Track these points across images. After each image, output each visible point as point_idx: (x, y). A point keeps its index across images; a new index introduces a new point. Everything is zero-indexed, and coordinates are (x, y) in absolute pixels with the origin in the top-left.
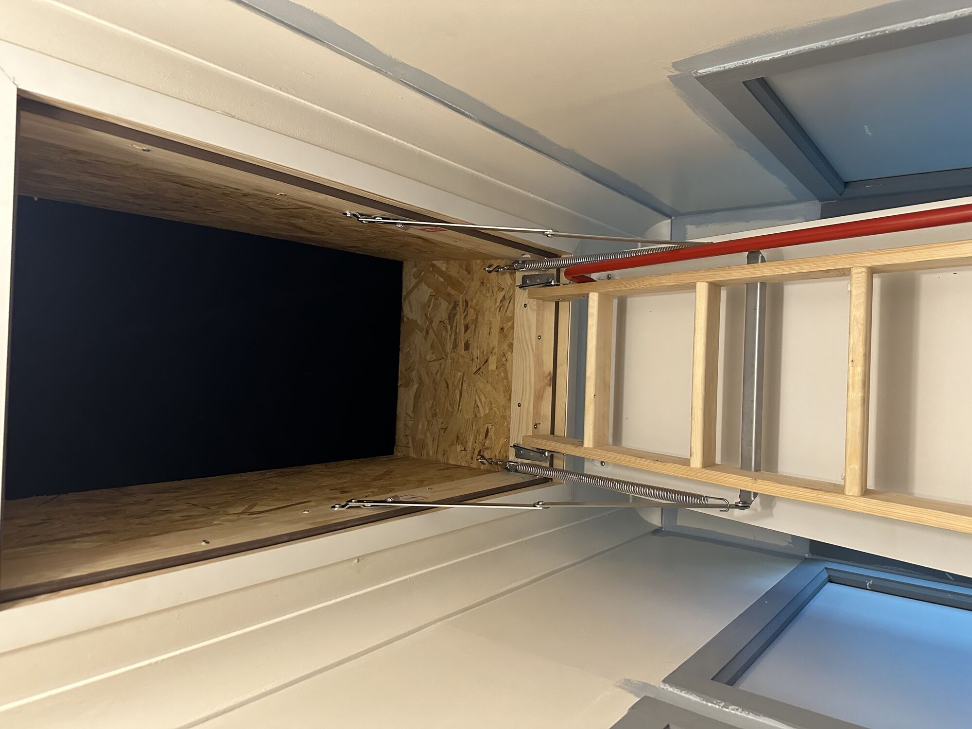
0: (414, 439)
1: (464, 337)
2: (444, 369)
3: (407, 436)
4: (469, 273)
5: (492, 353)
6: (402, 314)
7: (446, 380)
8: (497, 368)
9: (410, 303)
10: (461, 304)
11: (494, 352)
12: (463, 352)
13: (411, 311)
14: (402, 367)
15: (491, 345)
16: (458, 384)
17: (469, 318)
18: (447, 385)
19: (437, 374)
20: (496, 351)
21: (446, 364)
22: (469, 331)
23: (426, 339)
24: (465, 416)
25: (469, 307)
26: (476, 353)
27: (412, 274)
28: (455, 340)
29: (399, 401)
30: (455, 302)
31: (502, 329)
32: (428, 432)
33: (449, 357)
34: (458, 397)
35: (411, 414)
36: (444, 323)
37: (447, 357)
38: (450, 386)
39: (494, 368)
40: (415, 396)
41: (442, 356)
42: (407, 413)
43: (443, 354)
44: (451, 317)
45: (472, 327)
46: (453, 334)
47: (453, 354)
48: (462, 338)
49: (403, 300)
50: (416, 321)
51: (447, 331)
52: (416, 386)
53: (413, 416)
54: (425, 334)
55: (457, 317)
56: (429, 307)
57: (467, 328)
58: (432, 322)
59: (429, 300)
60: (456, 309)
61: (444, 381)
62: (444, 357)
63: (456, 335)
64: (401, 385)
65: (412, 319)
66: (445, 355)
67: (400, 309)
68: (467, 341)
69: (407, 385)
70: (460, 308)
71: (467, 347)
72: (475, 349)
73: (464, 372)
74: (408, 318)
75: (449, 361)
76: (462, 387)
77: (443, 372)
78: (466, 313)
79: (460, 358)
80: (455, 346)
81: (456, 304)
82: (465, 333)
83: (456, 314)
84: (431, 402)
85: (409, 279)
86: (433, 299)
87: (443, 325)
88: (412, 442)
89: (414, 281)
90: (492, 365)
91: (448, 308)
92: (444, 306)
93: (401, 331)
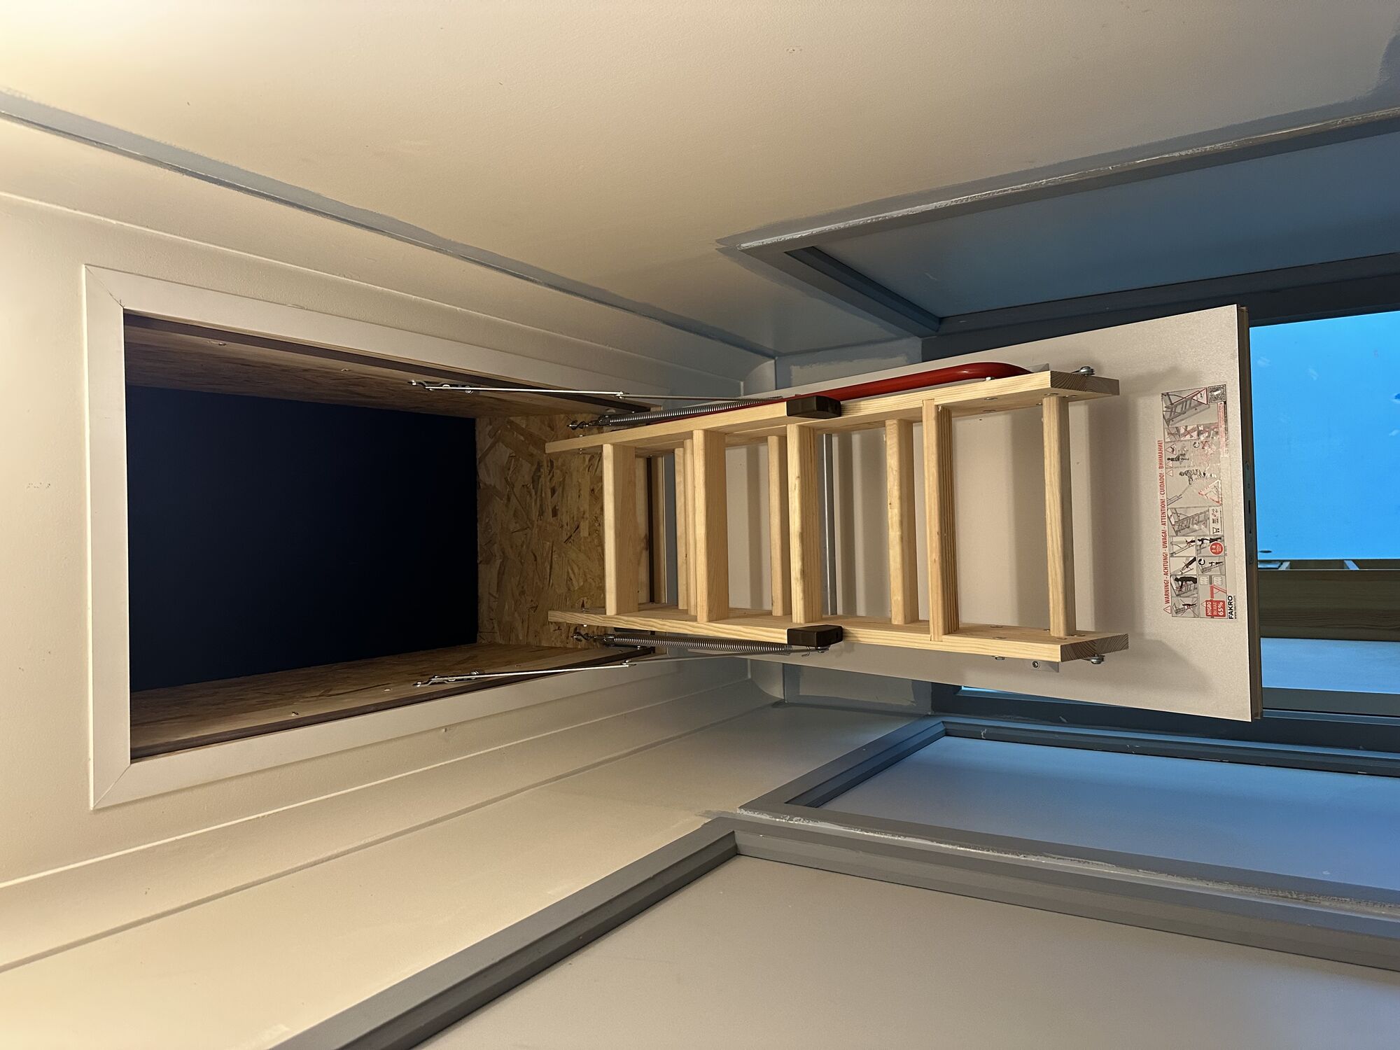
0: (499, 623)
1: (551, 502)
2: (530, 540)
3: (492, 619)
4: (553, 430)
5: (583, 518)
6: (477, 480)
7: (534, 552)
8: (589, 534)
9: (486, 465)
10: (545, 464)
11: (585, 516)
12: (551, 519)
13: (488, 475)
14: (481, 540)
15: (582, 509)
16: (547, 554)
17: (556, 480)
18: (535, 557)
19: (522, 546)
20: (587, 515)
21: (532, 534)
22: (556, 494)
23: (507, 506)
24: (557, 590)
25: (555, 467)
26: (565, 518)
27: (487, 433)
28: (541, 506)
29: (480, 581)
30: (539, 463)
31: (593, 490)
32: (516, 613)
33: (535, 526)
34: (548, 571)
35: (494, 595)
36: (528, 488)
37: (533, 526)
38: (538, 558)
39: (586, 534)
40: (499, 573)
41: (527, 524)
42: (489, 593)
43: (528, 522)
44: (535, 480)
45: (559, 491)
46: (538, 499)
47: (540, 522)
48: (549, 503)
49: (478, 463)
50: (495, 486)
51: (531, 495)
52: (499, 562)
53: (497, 596)
54: (506, 502)
55: (542, 479)
56: (509, 469)
57: (553, 491)
58: (513, 487)
59: (509, 462)
60: (540, 471)
61: (531, 553)
62: (530, 526)
63: (541, 500)
64: (481, 562)
65: (491, 485)
66: (531, 523)
67: (475, 473)
68: (555, 506)
69: (488, 561)
70: (545, 470)
71: (555, 513)
72: (564, 515)
73: (553, 542)
74: (485, 484)
75: (536, 530)
76: (551, 559)
77: (529, 543)
78: (551, 474)
79: (548, 525)
80: (541, 513)
81: (539, 466)
82: (552, 497)
83: (540, 476)
84: (518, 578)
85: (483, 440)
86: (513, 460)
87: (525, 489)
88: (498, 626)
89: (490, 441)
90: (584, 532)
91: (530, 470)
92: (526, 469)
93: (478, 498)
